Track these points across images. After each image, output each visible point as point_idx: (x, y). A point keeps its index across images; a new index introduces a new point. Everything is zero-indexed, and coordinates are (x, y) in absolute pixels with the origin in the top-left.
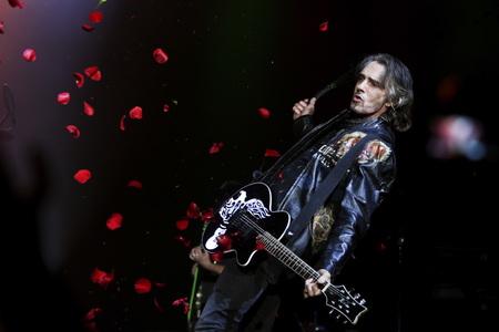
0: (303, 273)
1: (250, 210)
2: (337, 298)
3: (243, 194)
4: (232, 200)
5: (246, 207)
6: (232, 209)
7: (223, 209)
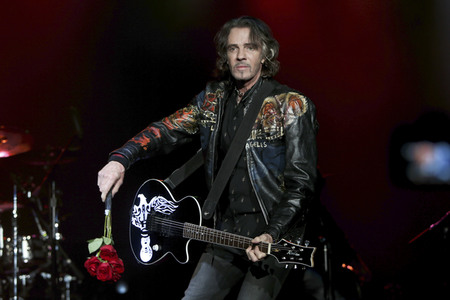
0: (241, 245)
1: (158, 209)
2: (283, 253)
3: (142, 197)
4: (136, 208)
5: (152, 209)
6: (141, 216)
7: (133, 219)
